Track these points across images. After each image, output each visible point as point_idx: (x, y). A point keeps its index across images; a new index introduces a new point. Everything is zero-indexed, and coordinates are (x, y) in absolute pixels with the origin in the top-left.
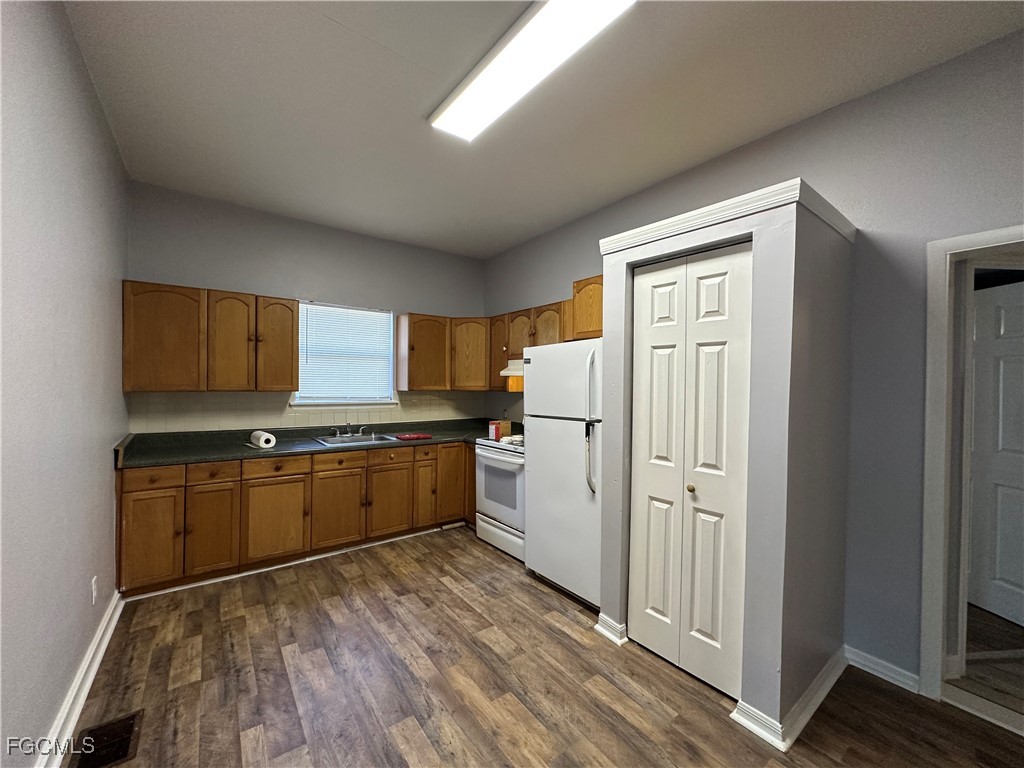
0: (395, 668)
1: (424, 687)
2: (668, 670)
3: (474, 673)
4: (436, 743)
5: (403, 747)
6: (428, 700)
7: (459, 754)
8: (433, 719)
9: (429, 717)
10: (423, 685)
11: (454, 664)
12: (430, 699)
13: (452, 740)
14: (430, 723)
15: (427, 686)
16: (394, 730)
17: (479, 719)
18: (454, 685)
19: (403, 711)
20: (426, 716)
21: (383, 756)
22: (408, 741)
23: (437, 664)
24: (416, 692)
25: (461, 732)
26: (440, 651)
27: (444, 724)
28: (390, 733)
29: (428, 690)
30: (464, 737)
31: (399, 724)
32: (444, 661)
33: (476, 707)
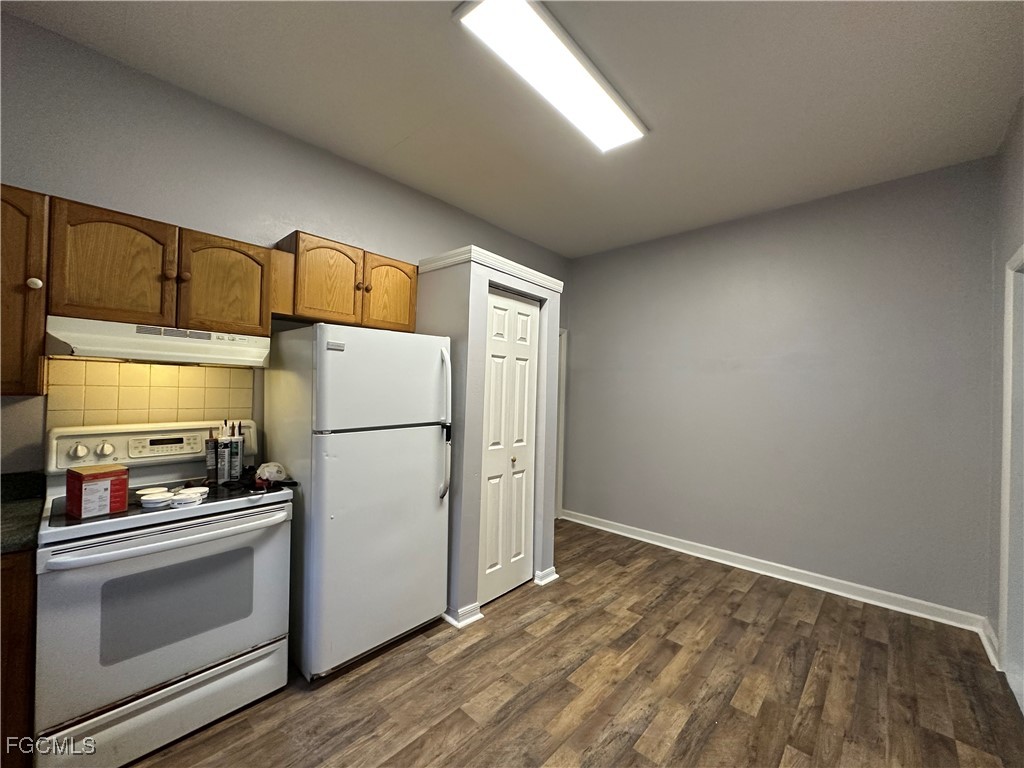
0: (693, 744)
1: (592, 752)
2: (507, 599)
3: (553, 709)
4: (648, 720)
5: (669, 744)
6: (606, 742)
7: (646, 701)
8: (626, 729)
9: (626, 733)
10: (589, 754)
11: (546, 732)
12: (606, 740)
13: (638, 709)
14: (633, 730)
15: (589, 749)
16: (658, 759)
17: (606, 696)
18: (576, 723)
19: (634, 760)
20: (627, 736)
21: (687, 757)
22: (660, 743)
23: (550, 752)
24: (706, 711)
25: (627, 705)
26: (526, 755)
27: (625, 719)
28: (664, 761)
29: (595, 745)
30: (630, 701)
31: (649, 756)
32: (543, 744)
33: (596, 700)
